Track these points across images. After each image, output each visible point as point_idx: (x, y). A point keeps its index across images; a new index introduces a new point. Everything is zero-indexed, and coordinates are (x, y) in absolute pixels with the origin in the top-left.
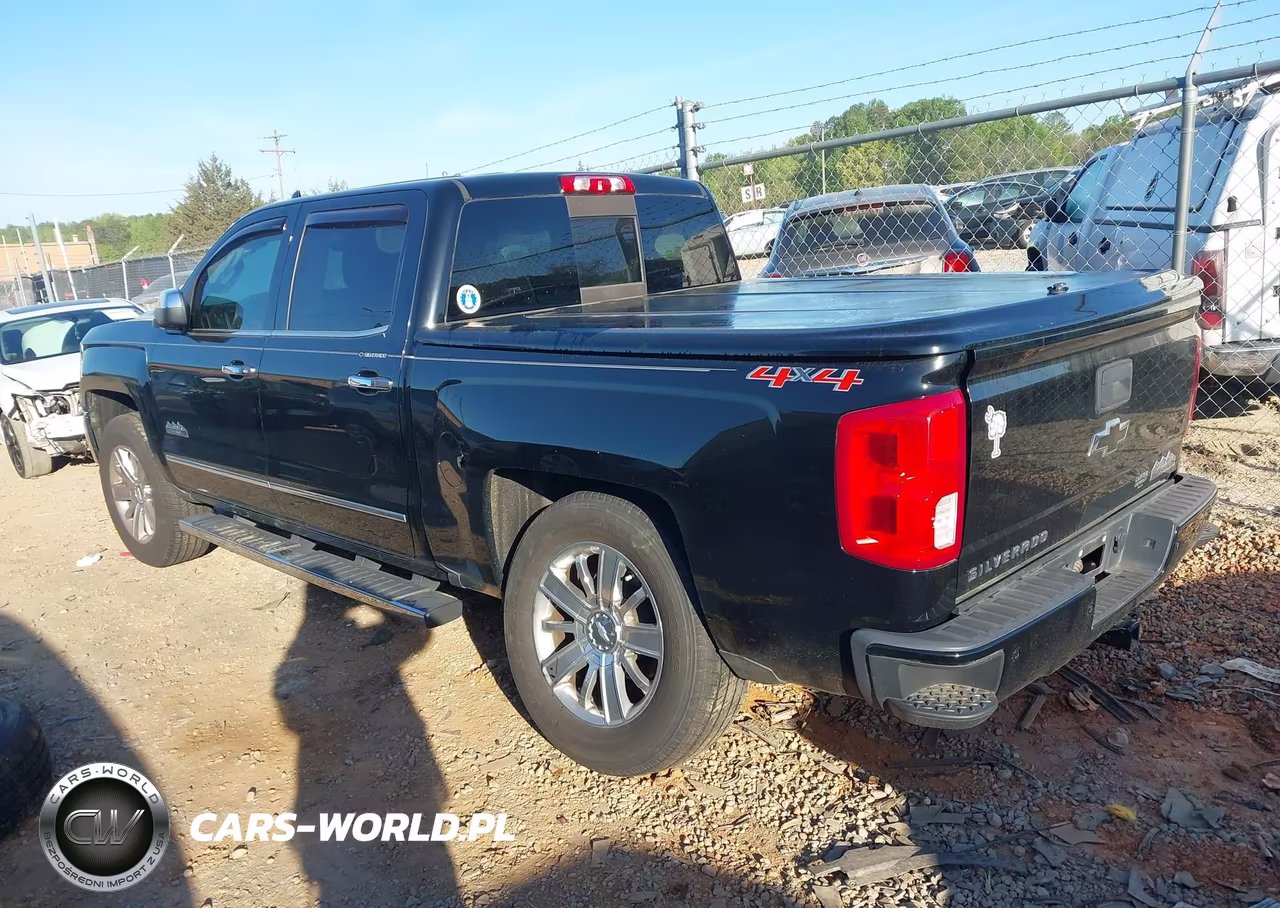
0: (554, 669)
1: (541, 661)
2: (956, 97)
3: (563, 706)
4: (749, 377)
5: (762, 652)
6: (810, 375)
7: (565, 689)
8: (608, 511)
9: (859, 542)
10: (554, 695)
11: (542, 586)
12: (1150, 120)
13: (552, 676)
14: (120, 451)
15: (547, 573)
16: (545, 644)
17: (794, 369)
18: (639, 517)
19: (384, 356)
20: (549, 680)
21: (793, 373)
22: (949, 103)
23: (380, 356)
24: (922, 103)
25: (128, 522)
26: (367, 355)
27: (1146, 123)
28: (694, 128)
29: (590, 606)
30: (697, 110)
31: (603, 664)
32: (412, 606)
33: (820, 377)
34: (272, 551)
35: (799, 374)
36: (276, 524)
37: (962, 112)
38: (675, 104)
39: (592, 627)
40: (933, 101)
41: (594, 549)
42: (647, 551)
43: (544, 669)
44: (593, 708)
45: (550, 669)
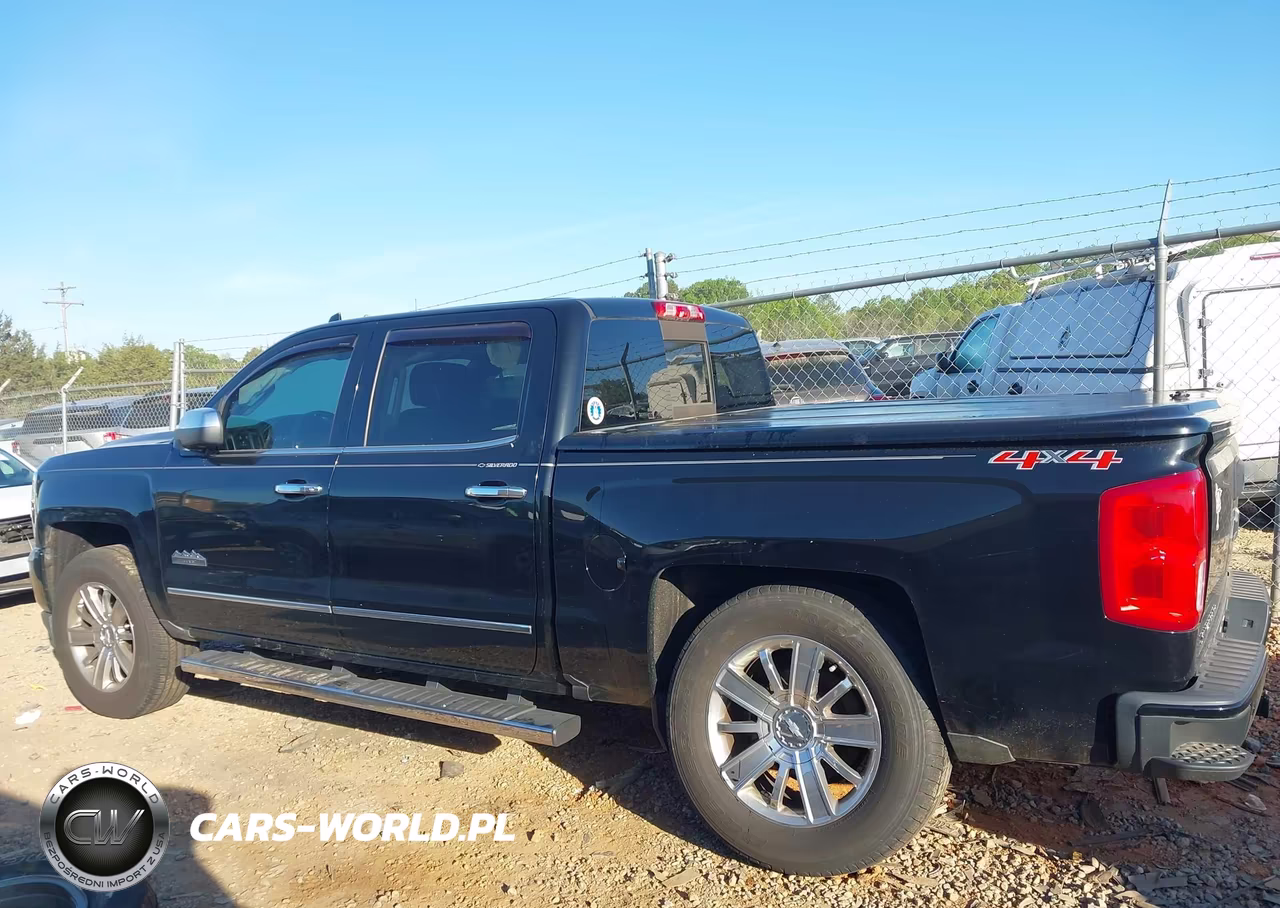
0: (737, 772)
1: (719, 765)
2: (737, 279)
3: (751, 811)
4: (991, 461)
5: (1002, 729)
6: (1063, 456)
7: (748, 794)
8: (804, 602)
9: (1123, 609)
10: (738, 800)
11: (718, 685)
12: (1041, 285)
13: (734, 780)
14: (90, 589)
15: (725, 671)
16: (719, 748)
17: (1044, 452)
18: (843, 606)
19: (514, 465)
20: (731, 785)
21: (1043, 456)
22: (730, 283)
23: (508, 465)
24: (709, 282)
25: (87, 671)
26: (491, 465)
27: (1038, 287)
28: (666, 276)
29: (777, 703)
30: (670, 260)
31: (798, 761)
32: (532, 724)
33: (1075, 458)
34: (324, 683)
35: (1049, 457)
36: (322, 654)
37: (744, 293)
38: (645, 255)
39: (779, 725)
40: (718, 281)
41: (783, 642)
42: (859, 639)
43: (724, 774)
44: (785, 810)
45: (731, 773)
